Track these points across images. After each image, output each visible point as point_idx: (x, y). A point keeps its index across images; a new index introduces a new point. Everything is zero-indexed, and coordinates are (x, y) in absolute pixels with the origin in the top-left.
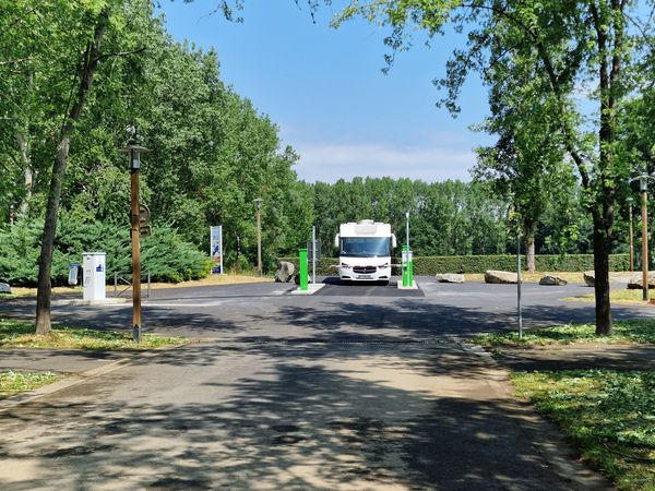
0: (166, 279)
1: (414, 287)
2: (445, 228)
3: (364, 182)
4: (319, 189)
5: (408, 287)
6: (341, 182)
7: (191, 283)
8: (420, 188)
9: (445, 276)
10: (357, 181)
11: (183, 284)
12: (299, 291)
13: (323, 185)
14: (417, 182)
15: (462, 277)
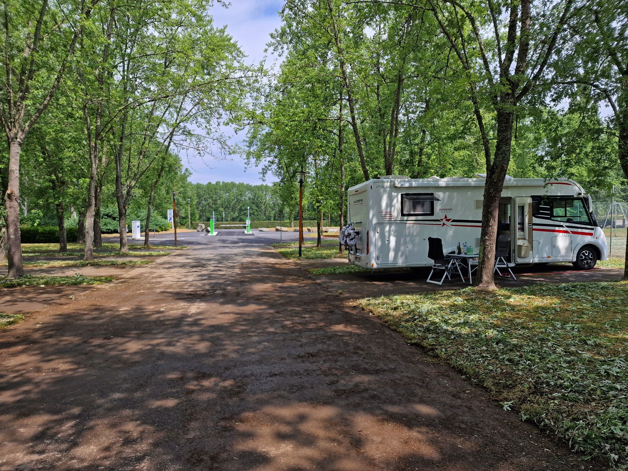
1: (251, 233)
2: (261, 207)
3: (221, 184)
5: (249, 233)
6: (210, 183)
8: (249, 188)
9: (262, 229)
10: (218, 183)
12: (210, 234)
13: (201, 185)
14: (248, 185)
15: (268, 229)
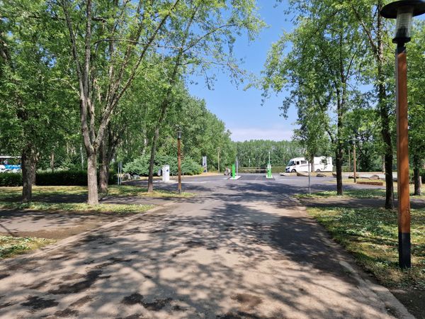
0: (188, 174)
1: (272, 177)
2: (282, 157)
4: (239, 144)
7: (196, 175)
9: (282, 174)
10: (251, 141)
11: (194, 176)
12: (232, 178)
